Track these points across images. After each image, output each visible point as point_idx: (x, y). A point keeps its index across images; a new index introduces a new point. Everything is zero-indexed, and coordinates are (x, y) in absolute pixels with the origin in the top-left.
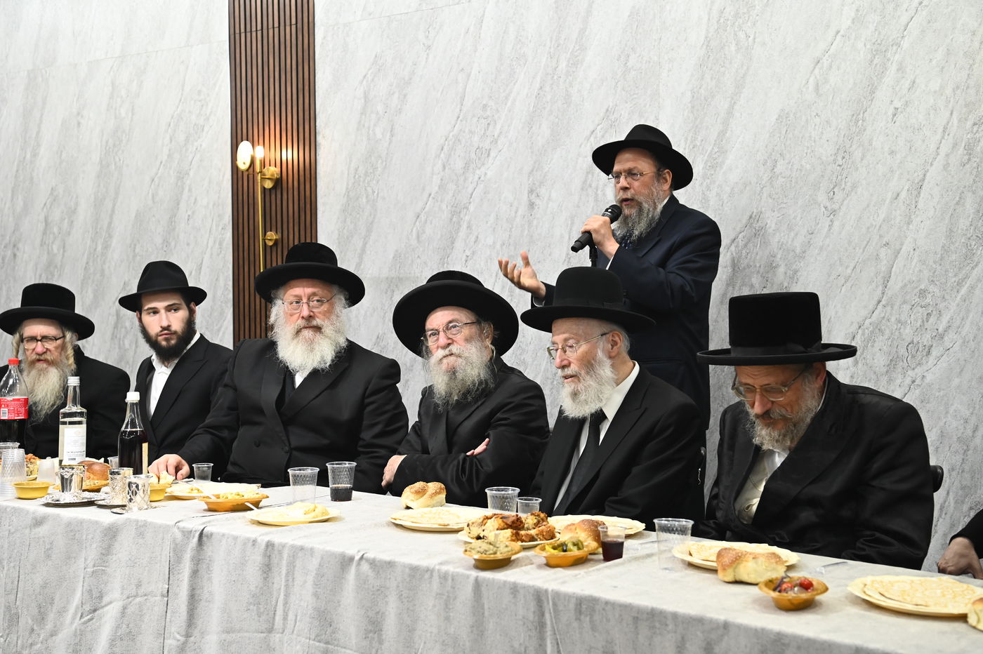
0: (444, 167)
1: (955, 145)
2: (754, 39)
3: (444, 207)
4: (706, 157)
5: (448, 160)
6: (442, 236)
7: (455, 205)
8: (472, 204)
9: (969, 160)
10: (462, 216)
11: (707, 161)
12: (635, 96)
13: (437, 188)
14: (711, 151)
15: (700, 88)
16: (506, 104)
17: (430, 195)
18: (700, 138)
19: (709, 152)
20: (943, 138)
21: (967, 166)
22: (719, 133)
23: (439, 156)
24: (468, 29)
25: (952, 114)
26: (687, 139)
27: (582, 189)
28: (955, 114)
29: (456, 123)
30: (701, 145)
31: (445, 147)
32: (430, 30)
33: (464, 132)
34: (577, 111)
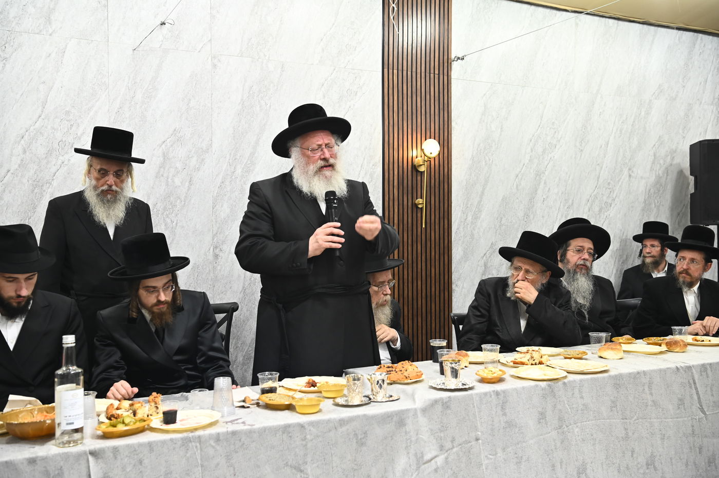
0: (25, 152)
1: (366, 174)
2: (270, 106)
3: (25, 181)
4: (243, 166)
5: (29, 147)
6: (23, 203)
7: (37, 180)
8: (55, 180)
9: (372, 180)
10: (44, 188)
11: (243, 168)
12: (195, 125)
13: (16, 166)
14: (246, 163)
15: (239, 127)
16: (88, 114)
17: (8, 171)
18: (239, 155)
19: (244, 163)
20: (361, 170)
21: (371, 183)
22: (251, 154)
23: (19, 143)
24: (50, 55)
25: (364, 159)
26: (231, 154)
27: (156, 177)
28: (365, 160)
29: (38, 120)
30: (240, 159)
31: (26, 137)
32: (6, 45)
33: (46, 127)
34: (151, 127)
